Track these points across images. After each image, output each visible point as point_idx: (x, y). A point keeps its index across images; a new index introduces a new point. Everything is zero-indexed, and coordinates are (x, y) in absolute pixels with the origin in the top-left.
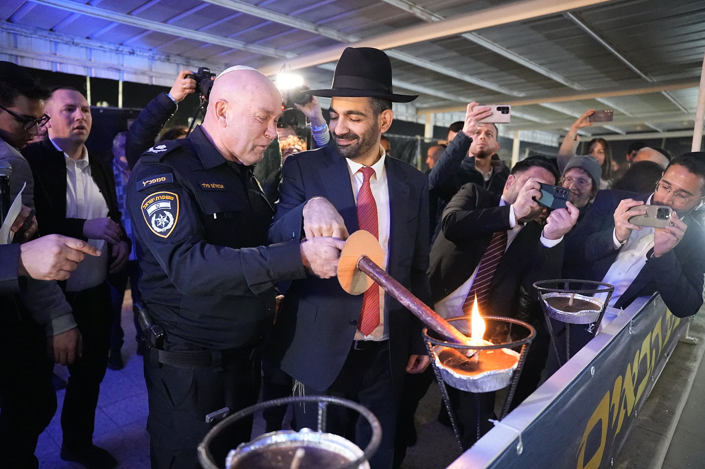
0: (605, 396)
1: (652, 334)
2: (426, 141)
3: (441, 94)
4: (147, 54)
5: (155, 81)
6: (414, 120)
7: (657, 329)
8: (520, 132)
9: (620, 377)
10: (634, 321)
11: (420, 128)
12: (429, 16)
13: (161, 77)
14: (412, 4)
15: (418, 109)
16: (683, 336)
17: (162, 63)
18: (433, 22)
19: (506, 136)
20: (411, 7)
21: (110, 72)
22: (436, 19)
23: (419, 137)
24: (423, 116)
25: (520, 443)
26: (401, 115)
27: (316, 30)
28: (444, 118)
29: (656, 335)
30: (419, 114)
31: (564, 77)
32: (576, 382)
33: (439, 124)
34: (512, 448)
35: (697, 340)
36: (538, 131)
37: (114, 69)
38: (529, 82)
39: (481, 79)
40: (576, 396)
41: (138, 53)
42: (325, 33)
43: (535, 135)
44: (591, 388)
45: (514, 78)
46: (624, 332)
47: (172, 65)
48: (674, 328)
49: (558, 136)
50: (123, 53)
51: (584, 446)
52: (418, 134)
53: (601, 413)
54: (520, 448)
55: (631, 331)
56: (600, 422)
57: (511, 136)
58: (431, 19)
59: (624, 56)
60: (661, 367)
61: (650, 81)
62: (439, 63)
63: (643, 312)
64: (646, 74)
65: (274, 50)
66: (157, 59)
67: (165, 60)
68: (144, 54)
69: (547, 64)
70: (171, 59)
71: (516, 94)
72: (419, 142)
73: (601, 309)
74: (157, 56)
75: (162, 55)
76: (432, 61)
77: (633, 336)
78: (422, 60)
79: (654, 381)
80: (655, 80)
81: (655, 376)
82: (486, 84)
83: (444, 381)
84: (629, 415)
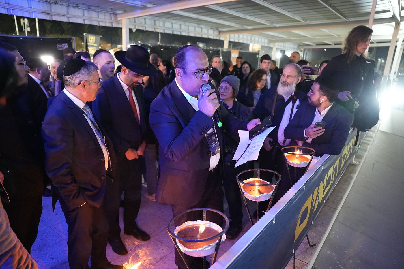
0: (310, 197)
1: (334, 166)
2: (225, 50)
4: (64, 4)
5: (71, 20)
6: (218, 38)
7: (337, 163)
8: (277, 44)
9: (317, 188)
10: (324, 163)
11: (221, 43)
13: (74, 17)
15: (220, 32)
17: (74, 9)
21: (44, 15)
23: (220, 49)
24: (223, 36)
25: (274, 220)
28: (234, 37)
29: (336, 166)
30: (220, 35)
31: (302, 17)
32: (297, 193)
33: (232, 40)
34: (271, 222)
35: (358, 163)
36: (286, 43)
37: (46, 13)
38: (282, 19)
41: (60, 3)
46: (320, 169)
47: (80, 10)
48: (347, 159)
49: (298, 45)
50: (51, 3)
51: (300, 218)
52: (220, 47)
53: (308, 204)
54: (274, 222)
55: (323, 168)
56: (307, 207)
59: (334, 9)
60: (339, 178)
61: (347, 20)
62: (233, 9)
63: (329, 158)
64: (345, 17)
65: (140, 2)
66: (71, 6)
67: (76, 7)
68: (63, 4)
69: (292, 11)
70: (79, 7)
71: (275, 25)
72: (221, 51)
73: (310, 161)
74: (71, 5)
75: (74, 4)
76: (229, 9)
77: (324, 170)
78: (223, 9)
79: (335, 185)
80: (350, 20)
81: (335, 183)
82: (258, 20)
83: (245, 197)
84: (320, 202)
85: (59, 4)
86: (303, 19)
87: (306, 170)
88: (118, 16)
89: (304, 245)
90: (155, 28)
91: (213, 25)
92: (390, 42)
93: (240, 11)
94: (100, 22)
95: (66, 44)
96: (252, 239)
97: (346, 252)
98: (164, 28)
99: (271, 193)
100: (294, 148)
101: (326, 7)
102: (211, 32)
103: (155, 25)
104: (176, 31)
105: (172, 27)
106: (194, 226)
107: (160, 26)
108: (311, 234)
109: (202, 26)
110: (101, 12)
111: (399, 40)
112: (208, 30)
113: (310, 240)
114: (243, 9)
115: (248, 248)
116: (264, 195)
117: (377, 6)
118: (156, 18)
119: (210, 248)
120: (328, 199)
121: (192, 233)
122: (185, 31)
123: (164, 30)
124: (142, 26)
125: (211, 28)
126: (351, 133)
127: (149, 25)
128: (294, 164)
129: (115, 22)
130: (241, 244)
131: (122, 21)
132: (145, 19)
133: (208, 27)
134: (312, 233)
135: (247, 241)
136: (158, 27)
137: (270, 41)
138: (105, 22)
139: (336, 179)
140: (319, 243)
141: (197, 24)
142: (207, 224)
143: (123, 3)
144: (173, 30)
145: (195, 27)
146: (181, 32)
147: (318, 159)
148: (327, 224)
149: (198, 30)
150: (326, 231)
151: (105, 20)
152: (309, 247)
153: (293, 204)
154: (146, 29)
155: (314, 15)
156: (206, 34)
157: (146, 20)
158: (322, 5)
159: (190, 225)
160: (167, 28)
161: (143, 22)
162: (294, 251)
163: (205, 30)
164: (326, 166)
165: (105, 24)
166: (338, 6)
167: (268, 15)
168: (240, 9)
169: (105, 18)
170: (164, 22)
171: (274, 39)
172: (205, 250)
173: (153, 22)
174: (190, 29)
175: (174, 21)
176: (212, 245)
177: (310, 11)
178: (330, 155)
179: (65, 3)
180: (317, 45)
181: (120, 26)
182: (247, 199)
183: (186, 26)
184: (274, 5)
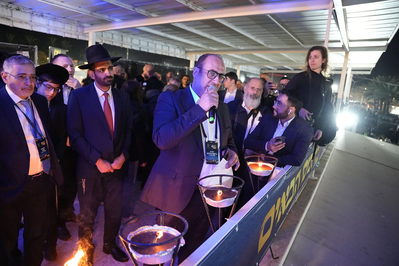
0: (273, 207)
1: (296, 178)
2: (191, 70)
3: (199, 45)
5: (34, 28)
6: (184, 58)
7: (299, 175)
8: (241, 66)
9: (280, 198)
10: (287, 173)
11: (188, 62)
12: (196, 8)
13: (38, 26)
14: (187, 1)
15: (186, 52)
16: (311, 176)
18: (198, 11)
19: (233, 68)
20: (187, 2)
21: (3, 20)
22: (200, 10)
23: (186, 68)
24: (189, 55)
25: (237, 227)
26: (177, 54)
27: (134, 9)
29: (298, 177)
30: (187, 54)
31: (264, 41)
32: (260, 201)
34: (234, 229)
35: (317, 178)
36: (250, 66)
37: (5, 18)
38: (246, 42)
39: (221, 39)
40: (260, 207)
42: (138, 11)
43: (248, 68)
44: (267, 203)
45: (239, 40)
46: (282, 179)
47: (44, 19)
48: (307, 173)
49: (260, 69)
52: (186, 66)
53: (271, 214)
54: (237, 229)
55: (285, 178)
56: (271, 217)
57: (236, 68)
58: (197, 9)
59: (293, 35)
60: (300, 191)
61: (305, 47)
62: (199, 30)
63: (291, 169)
64: (303, 43)
65: (108, 16)
66: (35, 15)
67: (40, 16)
68: (26, 11)
69: (255, 35)
70: (44, 16)
71: (239, 47)
72: (187, 70)
73: (273, 169)
74: (35, 13)
75: (38, 13)
76: (196, 29)
77: (286, 180)
78: (190, 28)
79: (297, 198)
80: (307, 47)
81: (297, 196)
82: (224, 42)
83: (207, 203)
84: (283, 214)
85: (21, 11)
86: (265, 42)
87: (269, 179)
88: (85, 29)
89: (268, 258)
90: (122, 44)
91: (180, 44)
92: (341, 70)
93: (207, 32)
94: (66, 34)
95: (28, 52)
96: (213, 246)
97: (308, 264)
98: (131, 44)
99: (233, 199)
100: (257, 157)
101: (286, 33)
102: (178, 51)
103: (122, 40)
104: (143, 48)
105: (140, 44)
106: (151, 231)
107: (127, 42)
108: (274, 246)
109: (169, 45)
110: (68, 23)
111: (349, 68)
112: (175, 49)
113: (274, 253)
114: (209, 30)
115: (209, 256)
116: (226, 200)
117: (330, 36)
118: (124, 34)
119: (166, 254)
120: (290, 212)
121: (147, 239)
122: (151, 48)
123: (131, 46)
124: (109, 41)
125: (178, 48)
126: (311, 148)
127: (116, 40)
128: (257, 173)
129: (81, 34)
130: (202, 251)
131: (89, 35)
132: (112, 34)
133: (175, 47)
134: (276, 246)
135: (209, 248)
136: (126, 43)
137: (235, 64)
138: (71, 34)
139: (298, 192)
140: (282, 255)
141: (164, 42)
142: (165, 230)
143: (90, 15)
144: (140, 46)
145: (162, 46)
146: (148, 49)
147: (281, 170)
148: (289, 237)
149: (165, 48)
150: (288, 243)
151: (71, 32)
152: (273, 259)
153: (256, 212)
154: (113, 43)
155: (275, 40)
156: (172, 53)
157: (114, 35)
158: (283, 30)
159: (146, 231)
160: (134, 44)
161: (111, 37)
162: (257, 264)
163: (172, 50)
164: (288, 177)
165: (71, 36)
166: (297, 33)
167: (233, 37)
168: (206, 30)
169: (71, 30)
170: (132, 39)
171: (238, 62)
172: (160, 256)
173: (121, 37)
174: (157, 47)
175: (142, 39)
176: (169, 250)
177: (272, 35)
178: (292, 166)
179: (29, 10)
180: (278, 69)
181: (87, 39)
182: (208, 205)
183: (153, 43)
184: (239, 28)
